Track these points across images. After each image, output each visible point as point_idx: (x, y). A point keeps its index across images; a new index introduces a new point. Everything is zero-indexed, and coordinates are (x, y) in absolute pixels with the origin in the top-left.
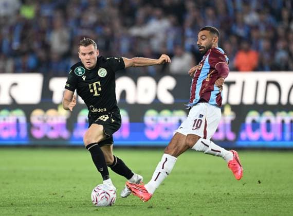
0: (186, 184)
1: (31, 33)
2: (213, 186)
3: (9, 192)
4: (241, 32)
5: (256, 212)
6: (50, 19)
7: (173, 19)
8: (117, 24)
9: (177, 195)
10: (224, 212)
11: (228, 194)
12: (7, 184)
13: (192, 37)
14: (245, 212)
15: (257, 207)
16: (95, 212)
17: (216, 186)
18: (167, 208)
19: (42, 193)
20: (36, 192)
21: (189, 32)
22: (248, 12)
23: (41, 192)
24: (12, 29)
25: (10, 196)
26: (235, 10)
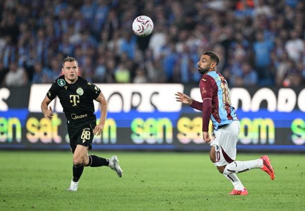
0: (19, 180)
2: (43, 182)
4: (67, 50)
5: (79, 204)
7: (8, 39)
9: (12, 189)
10: (52, 203)
11: (56, 188)
13: (24, 54)
14: (71, 204)
15: (80, 200)
17: (45, 181)
18: (4, 201)
21: (21, 51)
22: (72, 34)
26: (62, 32)
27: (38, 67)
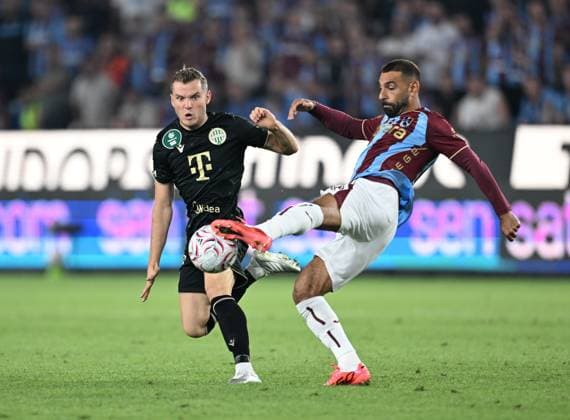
0: (489, 344)
1: (188, 49)
2: (543, 348)
3: (145, 359)
6: (226, 22)
7: (464, 22)
8: (355, 32)
9: (472, 365)
10: (563, 397)
12: (141, 343)
13: (500, 58)
16: (312, 398)
17: (548, 347)
18: (453, 391)
19: (209, 362)
20: (198, 360)
21: (494, 49)
23: (207, 359)
24: (151, 42)
25: (147, 368)
27: (531, 86)
